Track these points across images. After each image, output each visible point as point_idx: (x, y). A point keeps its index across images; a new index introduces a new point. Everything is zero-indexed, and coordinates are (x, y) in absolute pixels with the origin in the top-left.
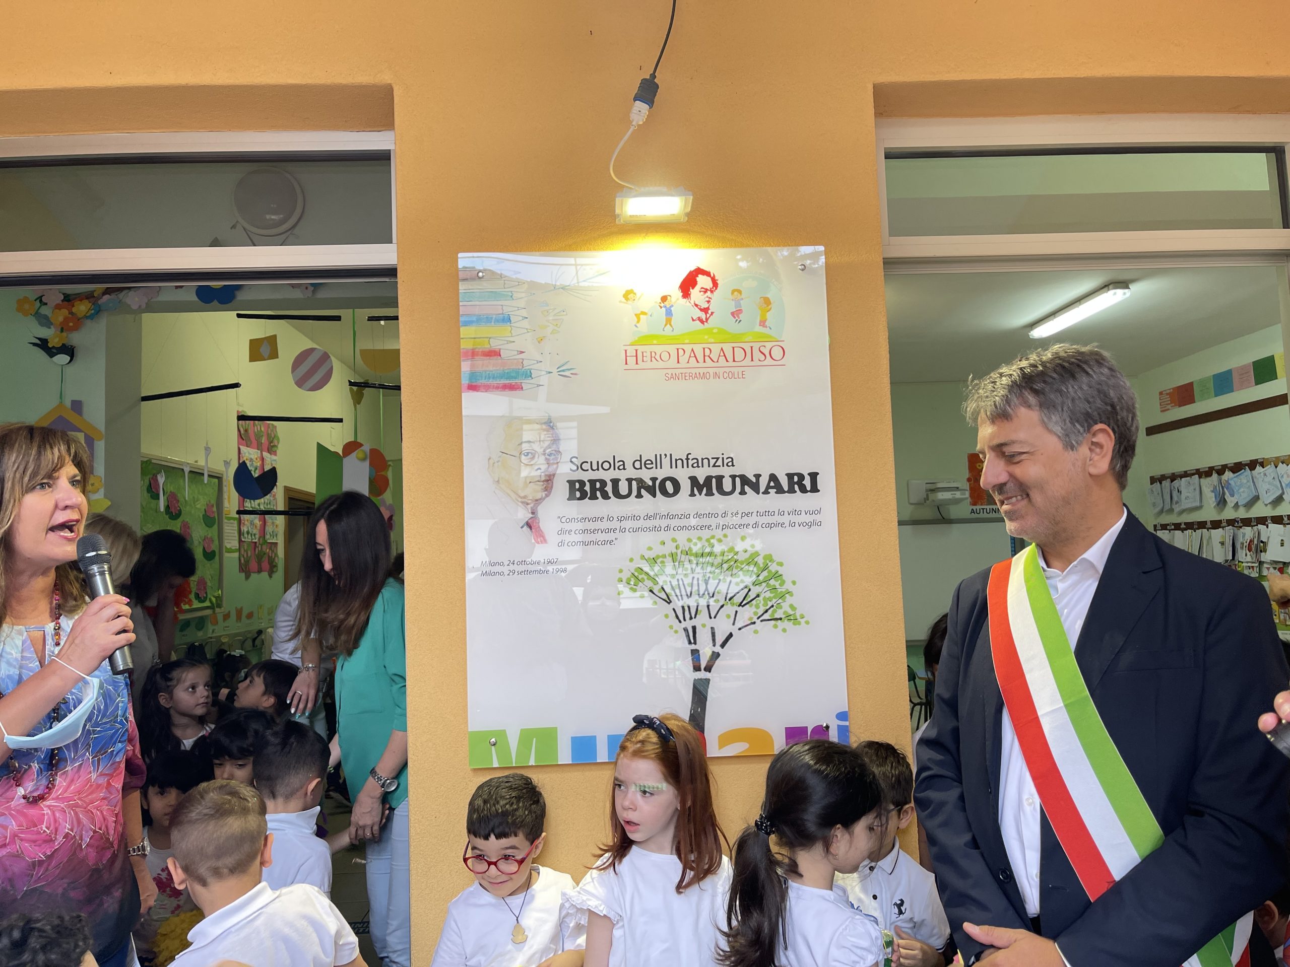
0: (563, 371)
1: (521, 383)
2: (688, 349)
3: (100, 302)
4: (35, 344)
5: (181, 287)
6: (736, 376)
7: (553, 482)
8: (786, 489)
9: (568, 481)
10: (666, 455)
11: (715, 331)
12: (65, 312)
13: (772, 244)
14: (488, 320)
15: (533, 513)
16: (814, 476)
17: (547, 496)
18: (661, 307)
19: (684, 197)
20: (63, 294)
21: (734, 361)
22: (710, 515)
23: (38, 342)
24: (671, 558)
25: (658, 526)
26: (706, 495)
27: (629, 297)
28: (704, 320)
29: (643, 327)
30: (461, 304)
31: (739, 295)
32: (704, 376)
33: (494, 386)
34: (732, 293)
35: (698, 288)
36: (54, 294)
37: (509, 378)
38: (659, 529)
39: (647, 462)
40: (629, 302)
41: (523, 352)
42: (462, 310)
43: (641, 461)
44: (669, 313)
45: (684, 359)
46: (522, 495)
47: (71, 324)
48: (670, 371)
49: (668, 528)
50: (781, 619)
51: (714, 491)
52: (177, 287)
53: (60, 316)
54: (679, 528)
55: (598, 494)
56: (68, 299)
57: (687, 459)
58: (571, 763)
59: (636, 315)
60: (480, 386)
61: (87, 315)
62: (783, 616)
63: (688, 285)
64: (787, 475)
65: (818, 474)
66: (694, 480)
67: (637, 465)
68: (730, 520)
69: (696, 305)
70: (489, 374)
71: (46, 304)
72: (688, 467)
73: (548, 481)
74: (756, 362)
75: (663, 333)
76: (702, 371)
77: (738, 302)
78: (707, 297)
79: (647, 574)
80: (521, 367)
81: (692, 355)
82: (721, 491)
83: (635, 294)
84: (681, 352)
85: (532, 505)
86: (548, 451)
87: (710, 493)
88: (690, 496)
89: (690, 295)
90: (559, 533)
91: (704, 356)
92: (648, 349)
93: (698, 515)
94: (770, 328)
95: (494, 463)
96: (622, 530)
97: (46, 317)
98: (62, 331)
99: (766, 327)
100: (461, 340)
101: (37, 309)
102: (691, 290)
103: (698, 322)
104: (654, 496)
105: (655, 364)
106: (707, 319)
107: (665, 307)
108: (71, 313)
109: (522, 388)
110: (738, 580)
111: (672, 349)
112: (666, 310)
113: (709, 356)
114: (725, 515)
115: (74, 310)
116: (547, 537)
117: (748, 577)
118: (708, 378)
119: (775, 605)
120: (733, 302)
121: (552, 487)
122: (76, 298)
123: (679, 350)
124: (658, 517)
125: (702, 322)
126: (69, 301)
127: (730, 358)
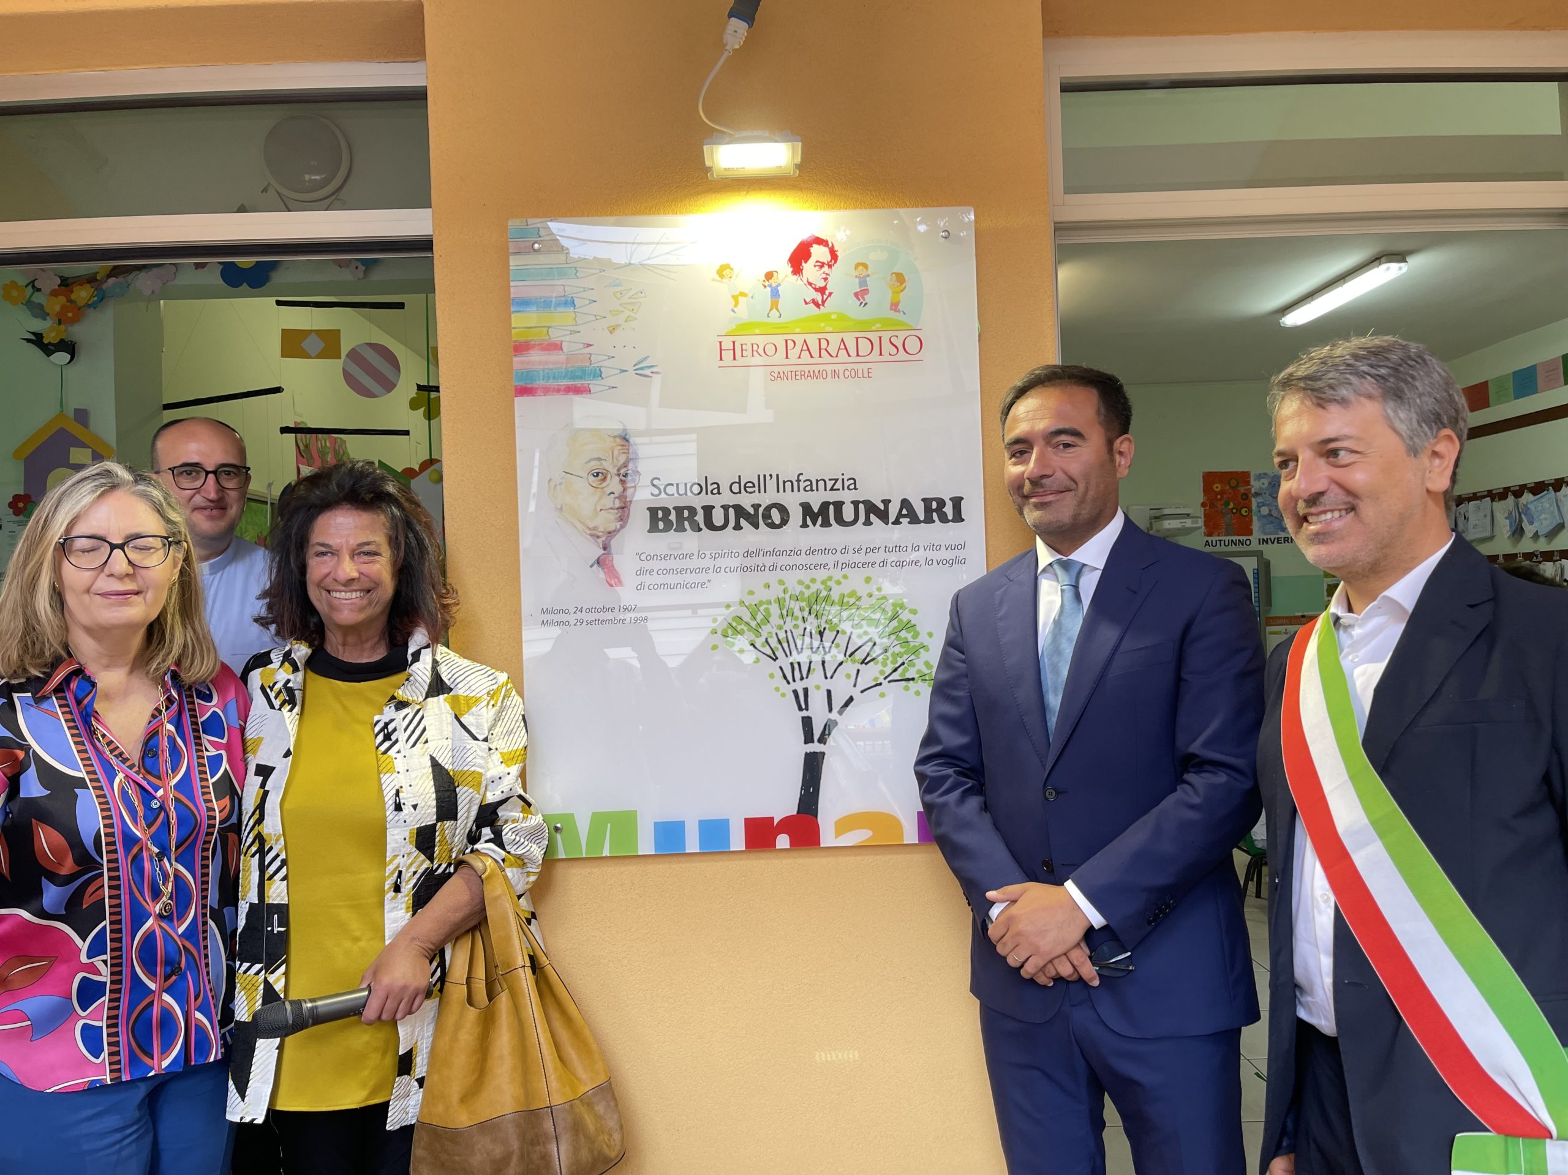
0: (641, 369)
1: (589, 384)
2: (799, 340)
3: (104, 286)
4: (28, 340)
5: (203, 265)
6: (860, 375)
7: (629, 510)
8: (922, 518)
9: (648, 509)
10: (771, 476)
11: (834, 317)
12: (62, 299)
13: (908, 204)
14: (546, 304)
15: (605, 548)
16: (957, 502)
17: (622, 527)
18: (765, 287)
19: (790, 143)
20: (61, 277)
21: (858, 355)
22: (827, 551)
23: (33, 337)
24: (777, 605)
25: (761, 565)
26: (821, 526)
27: (724, 273)
28: (820, 303)
29: (743, 312)
30: (512, 284)
31: (864, 270)
32: (817, 375)
33: (554, 388)
34: (856, 268)
35: (812, 261)
36: (49, 276)
37: (574, 378)
38: (762, 569)
39: (748, 485)
40: (724, 280)
41: (591, 345)
42: (514, 293)
43: (739, 483)
44: (775, 294)
45: (793, 354)
46: (591, 525)
47: (70, 315)
48: (776, 369)
49: (773, 567)
50: (913, 679)
51: (832, 520)
52: (198, 266)
53: (56, 305)
54: (788, 568)
55: (686, 524)
56: (66, 283)
57: (798, 481)
58: (654, 853)
59: (733, 296)
60: (536, 389)
61: (90, 303)
62: (916, 676)
63: (799, 257)
64: (923, 500)
65: (962, 498)
66: (806, 508)
67: (735, 488)
68: (851, 558)
69: (810, 284)
70: (548, 373)
71: (39, 290)
72: (799, 491)
73: (623, 508)
74: (886, 357)
75: (768, 320)
76: (817, 368)
77: (863, 281)
78: (824, 273)
79: (747, 624)
80: (588, 364)
81: (805, 347)
82: (840, 521)
83: (732, 269)
84: (790, 344)
85: (603, 539)
86: (622, 471)
87: (826, 524)
88: (801, 527)
89: (802, 270)
90: (638, 573)
91: (820, 349)
92: (748, 340)
93: (811, 552)
94: (904, 313)
95: (556, 486)
96: (718, 570)
97: (41, 306)
98: (60, 323)
99: (899, 311)
100: (513, 331)
101: (28, 296)
102: (803, 264)
103: (812, 304)
104: (756, 526)
105: (757, 360)
106: (824, 302)
107: (770, 286)
108: (70, 301)
109: (590, 391)
110: (861, 631)
111: (780, 341)
112: (772, 290)
113: (826, 349)
114: (845, 551)
115: (73, 297)
116: (623, 579)
117: (873, 627)
118: (825, 377)
119: (906, 662)
120: (857, 280)
121: (628, 516)
122: (75, 282)
123: (789, 342)
124: (761, 553)
125: (817, 305)
126: (67, 286)
127: (853, 352)
